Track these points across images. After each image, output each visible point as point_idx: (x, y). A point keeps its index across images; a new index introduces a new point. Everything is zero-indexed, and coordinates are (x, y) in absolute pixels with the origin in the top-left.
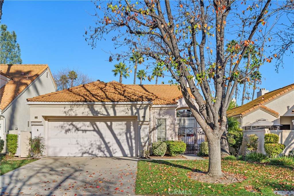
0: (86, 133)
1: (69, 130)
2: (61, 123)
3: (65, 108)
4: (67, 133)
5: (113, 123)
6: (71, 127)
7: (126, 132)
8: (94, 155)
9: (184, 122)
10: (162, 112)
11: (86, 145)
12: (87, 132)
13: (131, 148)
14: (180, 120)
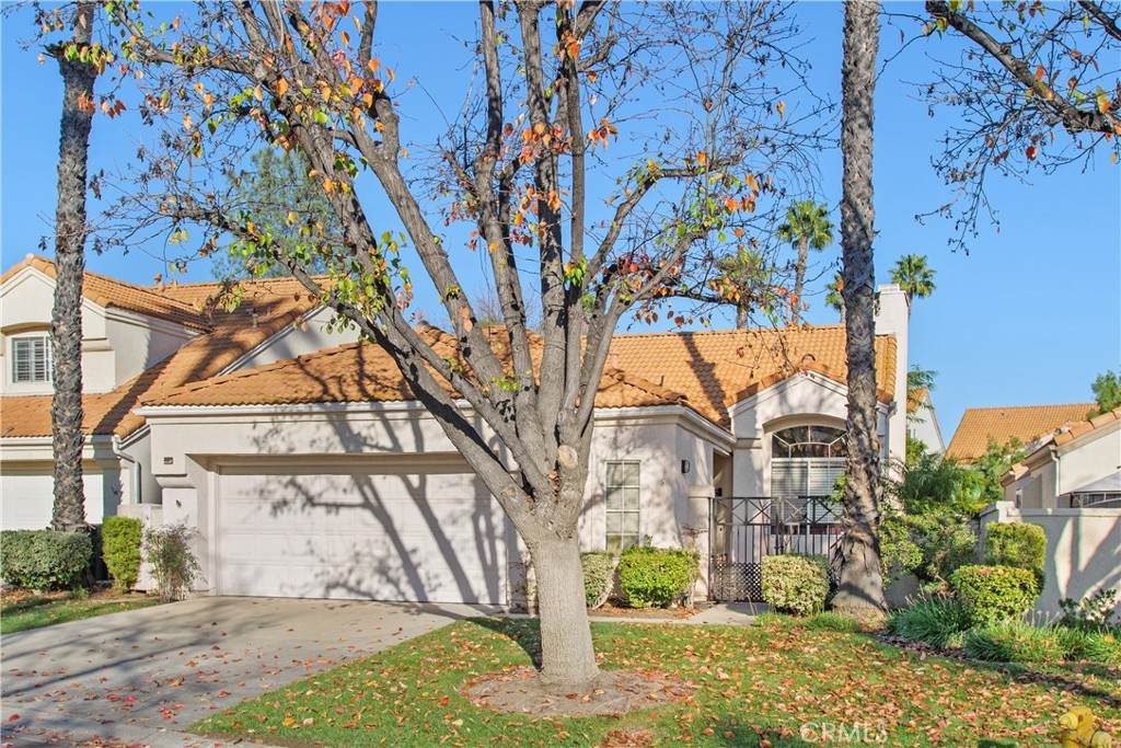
0: (337, 513)
1: (285, 503)
2: (259, 480)
3: (254, 427)
4: (279, 513)
5: (429, 477)
6: (290, 493)
7: (473, 510)
8: (364, 594)
9: (804, 475)
10: (624, 436)
11: (338, 560)
12: (343, 511)
13: (490, 573)
14: (787, 468)
